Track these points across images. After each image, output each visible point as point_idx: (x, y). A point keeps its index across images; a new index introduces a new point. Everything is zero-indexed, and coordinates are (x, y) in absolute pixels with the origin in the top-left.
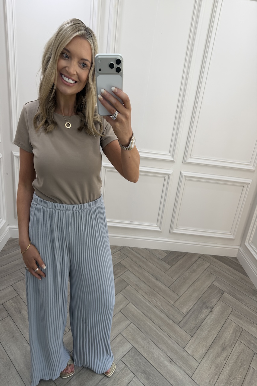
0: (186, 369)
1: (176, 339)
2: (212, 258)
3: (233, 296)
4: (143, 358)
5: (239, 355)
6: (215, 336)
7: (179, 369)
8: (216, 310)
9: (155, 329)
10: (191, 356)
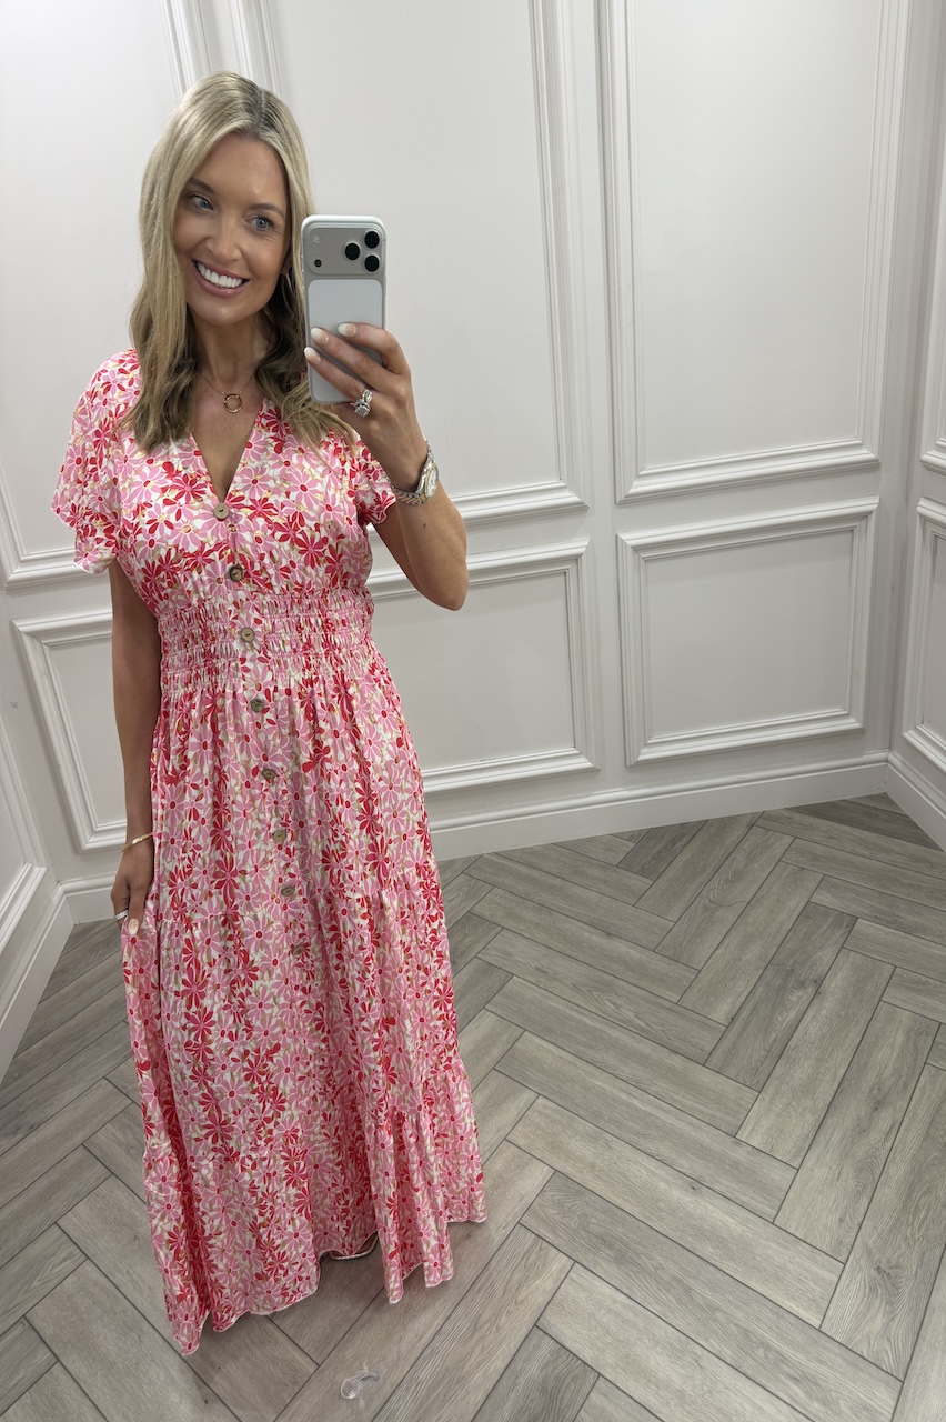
0: (752, 1198)
1: (702, 1112)
2: (797, 817)
3: (888, 924)
4: (597, 1199)
5: (938, 1111)
6: (842, 1071)
7: (725, 1204)
8: (833, 984)
9: (624, 1097)
10: (763, 1155)
